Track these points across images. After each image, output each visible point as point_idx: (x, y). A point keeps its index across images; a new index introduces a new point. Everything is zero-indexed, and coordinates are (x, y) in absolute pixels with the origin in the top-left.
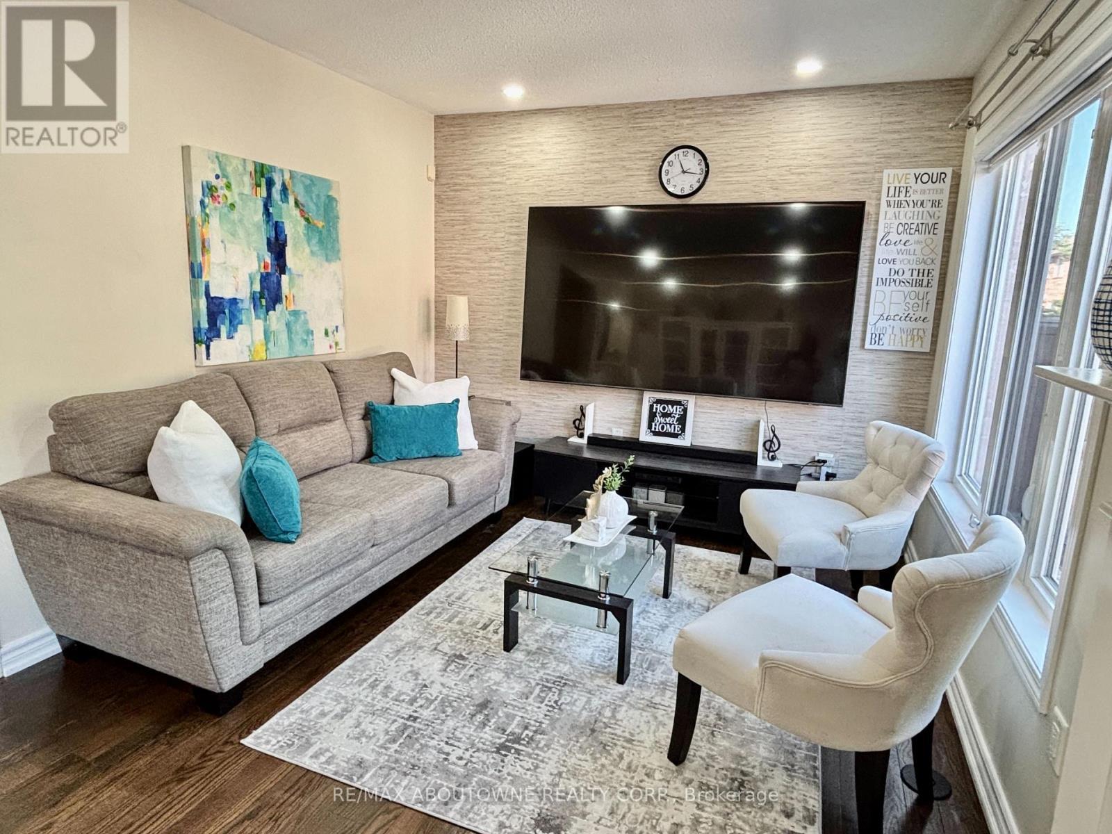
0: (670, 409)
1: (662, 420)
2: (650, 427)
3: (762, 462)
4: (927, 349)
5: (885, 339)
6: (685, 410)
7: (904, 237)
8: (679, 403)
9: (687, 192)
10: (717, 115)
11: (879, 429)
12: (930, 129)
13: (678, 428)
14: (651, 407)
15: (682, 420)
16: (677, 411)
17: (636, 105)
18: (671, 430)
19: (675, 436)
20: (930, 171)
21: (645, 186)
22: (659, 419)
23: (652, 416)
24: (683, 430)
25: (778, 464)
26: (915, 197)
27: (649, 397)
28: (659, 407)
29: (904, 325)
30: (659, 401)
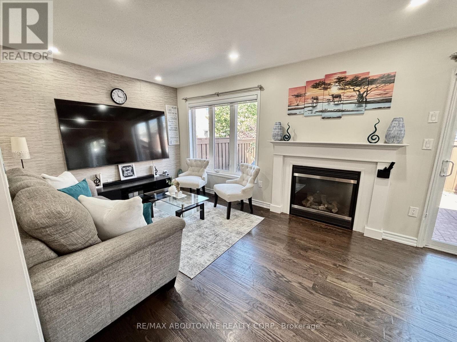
0: (128, 168)
1: (127, 172)
2: (123, 175)
3: (155, 176)
4: (179, 144)
5: (172, 142)
6: (132, 168)
7: (172, 120)
8: (130, 166)
9: (121, 103)
10: (125, 81)
11: (189, 160)
12: (172, 97)
13: (132, 174)
14: (122, 169)
15: (132, 171)
16: (130, 168)
17: (97, 70)
18: (130, 174)
19: (132, 176)
20: (174, 106)
21: (105, 99)
22: (125, 172)
23: (123, 172)
24: (133, 173)
25: (158, 176)
26: (172, 112)
27: (120, 166)
28: (125, 169)
29: (175, 139)
30: (124, 167)
